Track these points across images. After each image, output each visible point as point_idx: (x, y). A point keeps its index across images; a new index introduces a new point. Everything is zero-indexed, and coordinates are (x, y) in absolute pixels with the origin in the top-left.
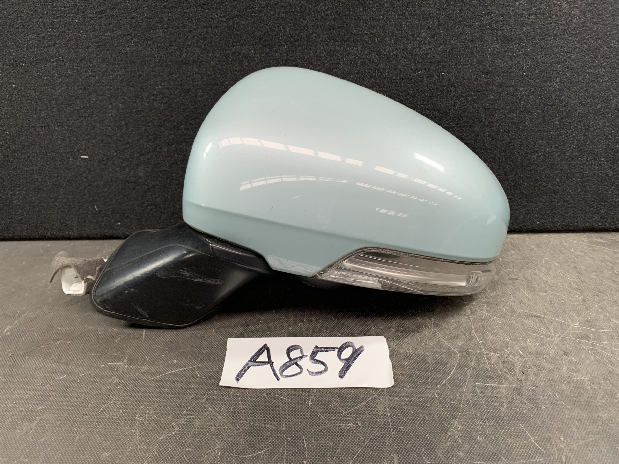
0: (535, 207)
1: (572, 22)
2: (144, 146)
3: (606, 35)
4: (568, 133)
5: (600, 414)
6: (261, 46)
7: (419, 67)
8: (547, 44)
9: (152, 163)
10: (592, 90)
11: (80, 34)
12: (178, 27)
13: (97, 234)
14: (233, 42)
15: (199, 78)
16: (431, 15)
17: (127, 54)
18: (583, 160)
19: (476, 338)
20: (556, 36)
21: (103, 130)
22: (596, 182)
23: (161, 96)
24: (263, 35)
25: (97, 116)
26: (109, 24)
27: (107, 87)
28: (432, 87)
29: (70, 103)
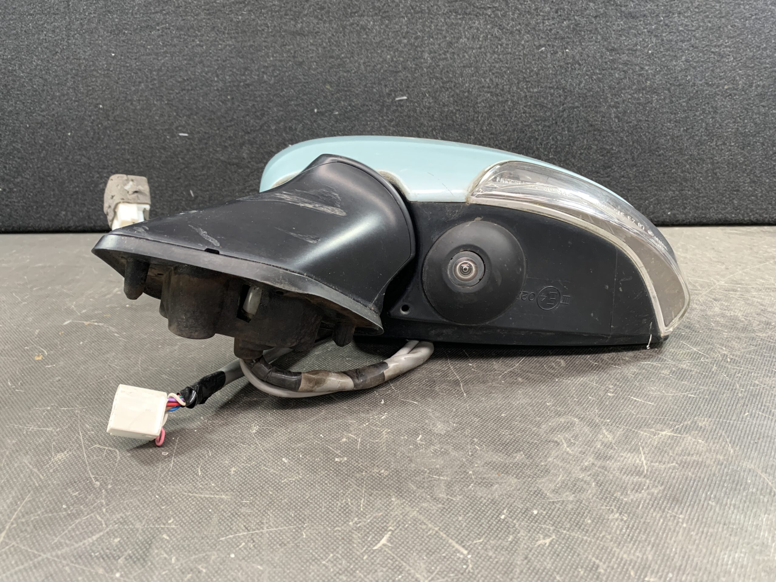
0: (665, 196)
2: (249, 124)
3: (730, 13)
4: (695, 115)
6: (380, 17)
7: (542, 42)
8: (671, 22)
9: (258, 142)
10: (718, 70)
15: (313, 50)
17: (238, 22)
18: (712, 144)
20: (680, 13)
21: (206, 105)
22: (727, 169)
23: (272, 68)
24: (383, 6)
25: (201, 89)
27: (215, 58)
28: (556, 64)
29: (173, 74)
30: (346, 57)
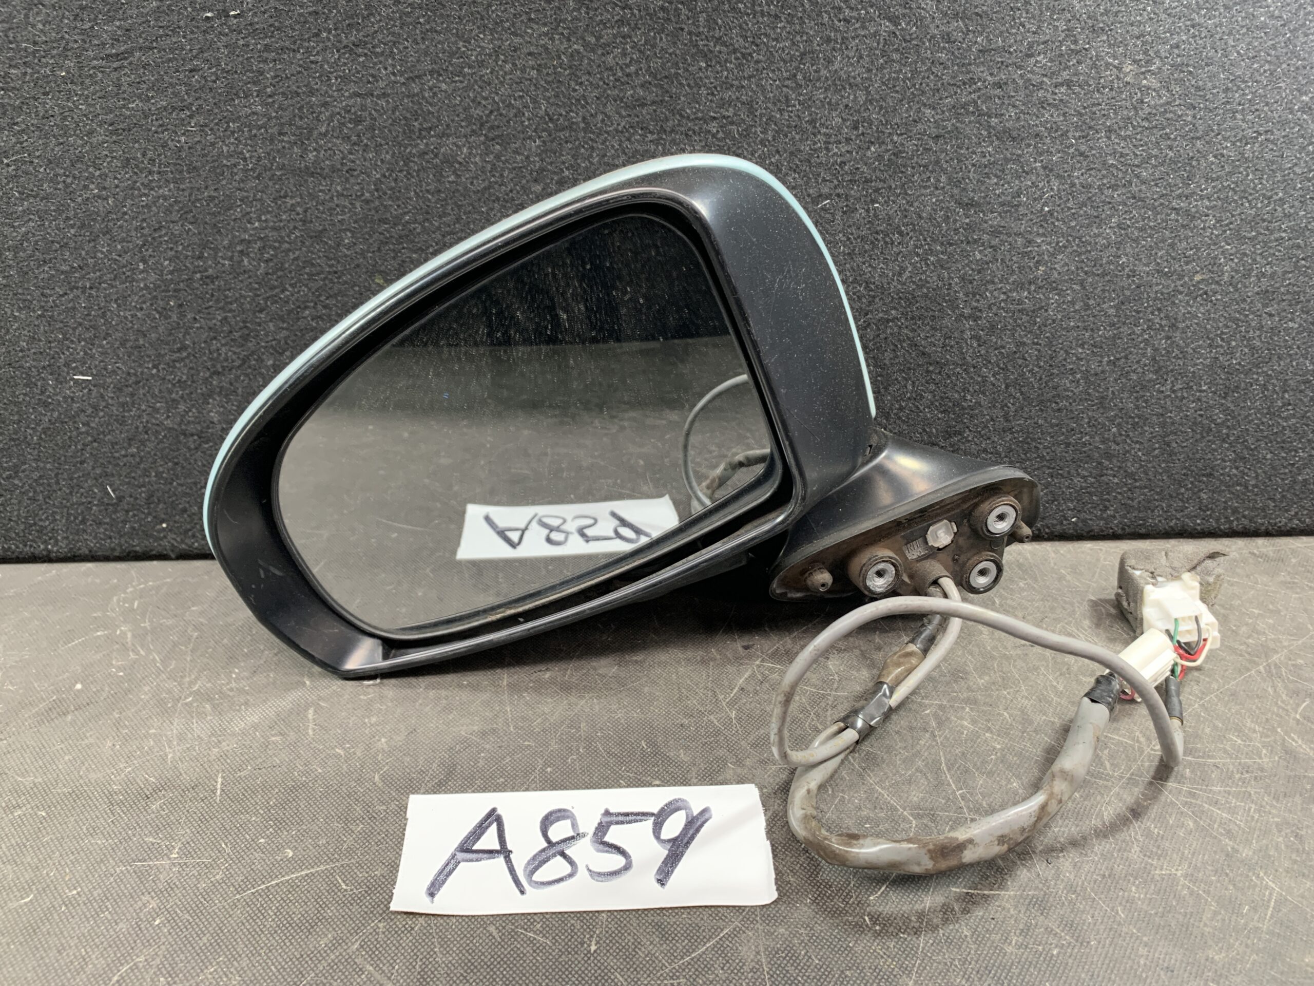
0: (1068, 487)
1: (1142, 102)
2: (220, 354)
3: (1213, 131)
4: (1134, 333)
5: (1211, 953)
6: (482, 138)
7: (825, 190)
8: (1092, 148)
9: (240, 391)
10: (1184, 244)
11: (69, 104)
12: (298, 94)
13: (113, 549)
14: (420, 130)
15: (345, 207)
16: (852, 80)
17: (180, 149)
18: (1164, 389)
20: (1110, 130)
21: (126, 318)
22: (1191, 434)
23: (259, 244)
24: (488, 116)
25: (112, 286)
26: (139, 83)
27: (136, 223)
28: (852, 234)
29: (48, 257)
30: (415, 222)
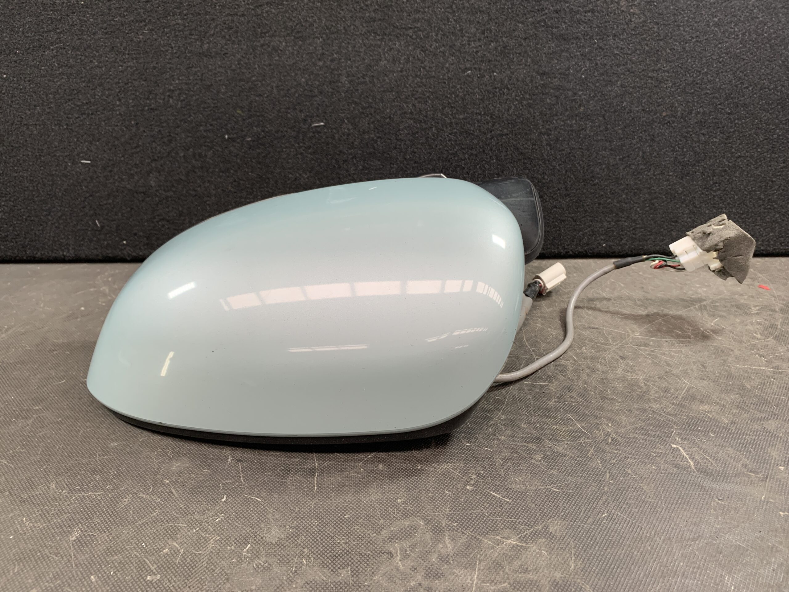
0: (600, 227)
1: (631, 21)
2: (156, 150)
3: (668, 36)
4: (632, 143)
6: (293, 38)
7: (468, 65)
8: (605, 45)
9: (166, 170)
10: (656, 96)
11: (85, 19)
12: (200, 14)
13: (98, 255)
14: (261, 33)
15: (222, 72)
16: (481, 9)
17: (140, 42)
18: (649, 174)
19: (527, 346)
20: (615, 35)
21: (109, 130)
22: (665, 199)
23: (178, 92)
24: (296, 26)
25: (103, 113)
26: (120, 8)
27: (116, 80)
28: (483, 89)
29: (70, 98)
30: (258, 81)
